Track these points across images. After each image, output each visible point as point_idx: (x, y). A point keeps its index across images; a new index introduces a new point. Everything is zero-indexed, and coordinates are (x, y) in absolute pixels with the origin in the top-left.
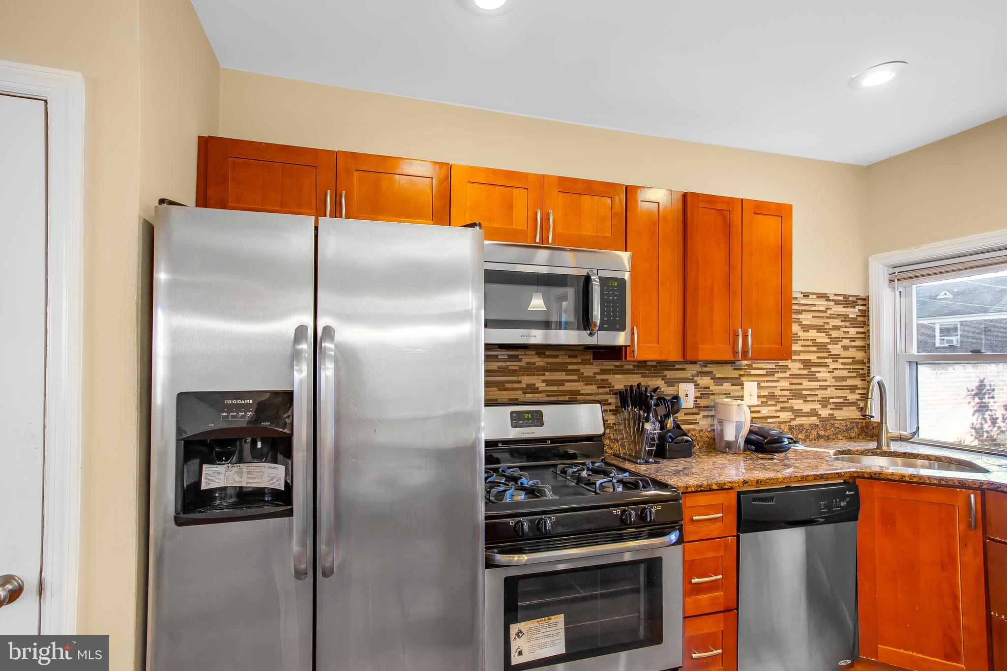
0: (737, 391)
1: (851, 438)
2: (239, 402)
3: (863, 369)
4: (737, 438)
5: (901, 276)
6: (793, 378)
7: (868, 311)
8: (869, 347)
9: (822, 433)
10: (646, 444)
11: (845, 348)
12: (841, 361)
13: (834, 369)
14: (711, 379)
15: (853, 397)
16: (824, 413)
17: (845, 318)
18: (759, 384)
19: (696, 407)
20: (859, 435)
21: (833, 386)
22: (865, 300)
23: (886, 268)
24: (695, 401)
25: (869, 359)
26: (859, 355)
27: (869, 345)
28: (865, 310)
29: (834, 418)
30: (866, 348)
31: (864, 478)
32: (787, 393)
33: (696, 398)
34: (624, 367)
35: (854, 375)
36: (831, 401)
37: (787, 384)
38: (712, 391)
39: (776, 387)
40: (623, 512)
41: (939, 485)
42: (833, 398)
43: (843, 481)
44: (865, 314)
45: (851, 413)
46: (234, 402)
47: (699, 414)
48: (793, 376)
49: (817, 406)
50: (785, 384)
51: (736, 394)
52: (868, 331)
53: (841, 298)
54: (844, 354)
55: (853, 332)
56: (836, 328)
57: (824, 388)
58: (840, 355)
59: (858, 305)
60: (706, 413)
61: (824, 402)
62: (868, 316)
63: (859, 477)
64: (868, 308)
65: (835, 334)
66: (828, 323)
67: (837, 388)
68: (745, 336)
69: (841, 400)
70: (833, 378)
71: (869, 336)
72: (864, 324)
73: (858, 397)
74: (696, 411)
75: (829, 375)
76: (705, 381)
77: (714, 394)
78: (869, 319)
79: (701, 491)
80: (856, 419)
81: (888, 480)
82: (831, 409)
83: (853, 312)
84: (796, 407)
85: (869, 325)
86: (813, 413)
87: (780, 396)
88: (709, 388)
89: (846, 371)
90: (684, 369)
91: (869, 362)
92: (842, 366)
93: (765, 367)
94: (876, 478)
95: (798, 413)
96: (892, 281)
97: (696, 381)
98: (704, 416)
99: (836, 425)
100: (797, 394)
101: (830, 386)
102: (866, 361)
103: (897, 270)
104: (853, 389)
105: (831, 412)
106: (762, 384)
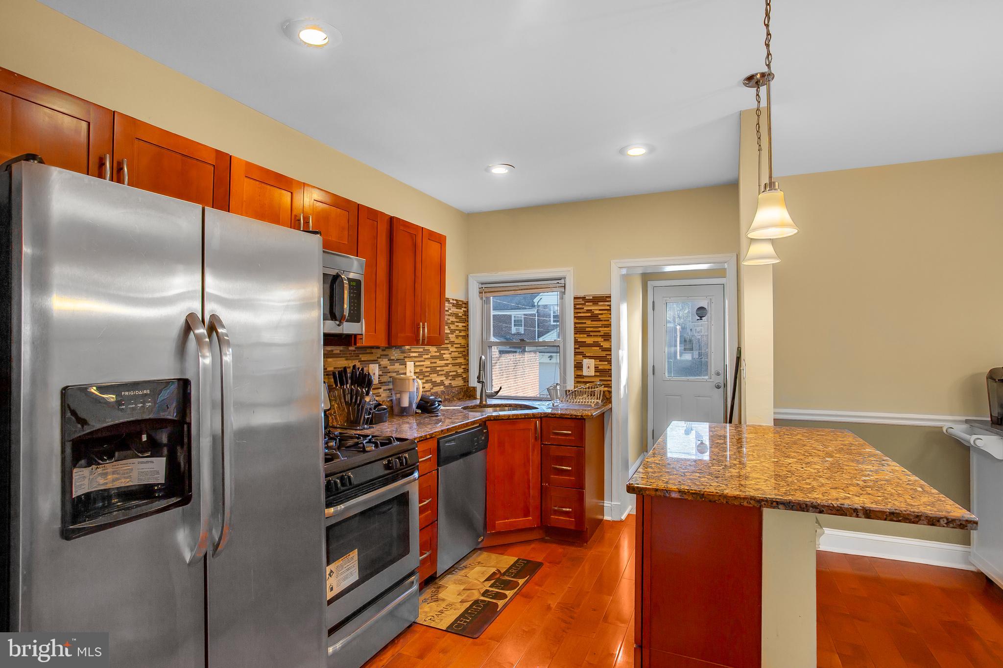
0: (402, 369)
1: (460, 399)
2: (137, 393)
3: (464, 351)
4: (410, 404)
5: (486, 290)
6: (432, 359)
7: (468, 312)
8: (468, 337)
9: (447, 397)
10: (365, 413)
11: (457, 337)
12: (455, 346)
13: (452, 352)
14: (388, 360)
15: (460, 371)
16: (447, 383)
17: (457, 316)
18: (414, 364)
19: (380, 383)
20: (464, 396)
21: (452, 364)
22: (466, 304)
23: (478, 284)
24: (379, 378)
25: (468, 344)
26: (462, 341)
27: (468, 335)
28: (466, 311)
29: (452, 387)
30: (466, 337)
31: (491, 420)
32: (429, 369)
33: (379, 375)
34: (334, 352)
35: (460, 355)
36: (451, 374)
37: (429, 363)
38: (388, 370)
39: (423, 365)
40: (389, 461)
41: (525, 418)
42: (450, 372)
43: (478, 425)
44: (466, 313)
45: (459, 382)
46: (132, 393)
47: (381, 388)
48: (433, 357)
49: (443, 378)
50: (427, 363)
51: (402, 372)
52: (468, 325)
53: (455, 302)
54: (457, 341)
55: (461, 325)
56: (453, 323)
57: (447, 365)
58: (454, 342)
59: (463, 307)
60: (385, 387)
61: (447, 375)
62: (468, 315)
63: (488, 420)
64: (468, 310)
65: (453, 327)
66: (449, 319)
67: (454, 365)
68: (424, 328)
69: (454, 373)
70: (452, 358)
71: (468, 329)
72: (466, 321)
73: (462, 371)
74: (379, 386)
75: (449, 356)
76: (385, 362)
77: (389, 372)
78: (468, 317)
79: (422, 440)
80: (461, 386)
81: (503, 419)
82: (450, 380)
83: (460, 312)
84: (433, 380)
85: (468, 321)
86: (442, 383)
87: (425, 372)
88: (387, 367)
89: (457, 353)
90: (372, 353)
91: (468, 346)
92: (455, 350)
93: (417, 351)
94: (497, 419)
95: (435, 384)
96: (480, 293)
97: (379, 363)
98: (384, 390)
99: (453, 391)
100: (434, 370)
101: (449, 364)
102: (466, 345)
103: (484, 286)
104: (460, 365)
105: (450, 382)
106: (417, 364)
